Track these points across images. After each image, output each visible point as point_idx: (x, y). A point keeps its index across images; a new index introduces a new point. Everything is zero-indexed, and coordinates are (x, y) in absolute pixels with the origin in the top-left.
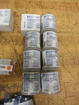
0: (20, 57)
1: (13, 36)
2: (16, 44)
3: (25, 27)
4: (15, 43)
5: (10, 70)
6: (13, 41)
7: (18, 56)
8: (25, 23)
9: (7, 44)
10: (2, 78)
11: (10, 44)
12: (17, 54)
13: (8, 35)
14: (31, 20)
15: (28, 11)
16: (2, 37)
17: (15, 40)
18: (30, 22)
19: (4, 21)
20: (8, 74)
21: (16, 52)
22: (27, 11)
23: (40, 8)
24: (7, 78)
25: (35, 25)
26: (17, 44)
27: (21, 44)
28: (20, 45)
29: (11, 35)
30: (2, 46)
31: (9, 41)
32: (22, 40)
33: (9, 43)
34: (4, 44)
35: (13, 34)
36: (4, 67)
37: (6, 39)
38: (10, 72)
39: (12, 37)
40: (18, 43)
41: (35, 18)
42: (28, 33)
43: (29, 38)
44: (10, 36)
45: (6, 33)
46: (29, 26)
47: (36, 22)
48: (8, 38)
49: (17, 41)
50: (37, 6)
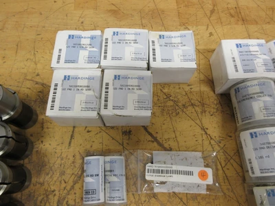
0: (219, 146)
1: (191, 92)
2: (202, 113)
3: (237, 71)
4: (199, 109)
5: (208, 180)
6: (192, 105)
7: (213, 142)
8: (234, 61)
9: (181, 113)
10: (185, 202)
11: (187, 112)
12: (211, 138)
13: (178, 91)
14: (249, 53)
15: (213, 31)
16: (165, 97)
17: (197, 102)
18: (245, 58)
19: (182, 58)
20: (204, 192)
21: (206, 133)
22: (209, 31)
23: (240, 22)
24: (199, 203)
25: (260, 65)
26: (205, 112)
27: (215, 111)
28: (211, 113)
29: (187, 90)
30: (169, 119)
31: (184, 105)
32: (215, 102)
33: (185, 110)
34: (174, 114)
35: (190, 87)
36: (190, 173)
37: (176, 99)
38: (208, 185)
39: (189, 94)
40: (206, 109)
41: (256, 48)
42: (248, 84)
43: (256, 95)
44: (184, 93)
45: (172, 86)
46: (248, 68)
47: (259, 56)
48: (181, 99)
49: (203, 105)
50: (232, 19)
